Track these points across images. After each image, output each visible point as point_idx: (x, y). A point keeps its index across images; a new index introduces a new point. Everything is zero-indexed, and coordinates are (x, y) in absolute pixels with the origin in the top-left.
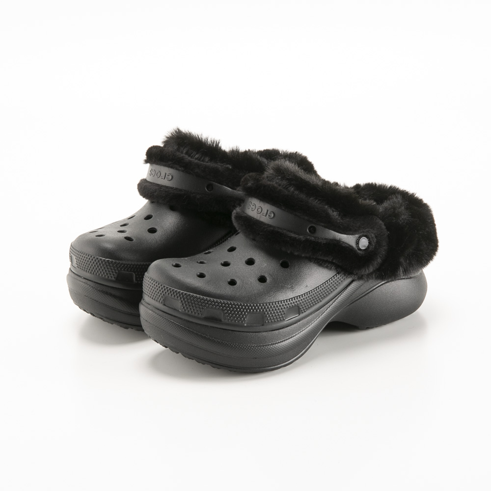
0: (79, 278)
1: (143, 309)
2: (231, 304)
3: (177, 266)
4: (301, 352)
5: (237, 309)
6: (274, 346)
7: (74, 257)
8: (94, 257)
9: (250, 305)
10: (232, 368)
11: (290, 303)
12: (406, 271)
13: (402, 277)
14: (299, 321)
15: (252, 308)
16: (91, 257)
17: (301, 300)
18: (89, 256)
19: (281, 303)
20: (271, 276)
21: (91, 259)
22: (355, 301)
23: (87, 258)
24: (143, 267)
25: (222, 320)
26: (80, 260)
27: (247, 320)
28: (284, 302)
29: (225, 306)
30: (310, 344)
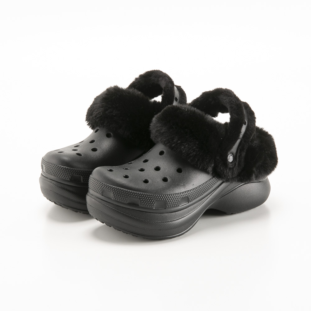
0: (47, 179)
1: (88, 199)
2: (145, 195)
3: (111, 170)
4: (190, 227)
5: (149, 198)
6: (172, 222)
7: (44, 166)
8: (56, 166)
9: (157, 196)
10: (145, 236)
11: (182, 195)
12: (257, 177)
13: (254, 181)
14: (188, 207)
15: (158, 197)
16: (55, 165)
17: (190, 193)
18: (53, 165)
19: (177, 195)
20: (171, 177)
21: (54, 166)
22: (224, 196)
23: (52, 166)
24: (88, 172)
25: (139, 205)
26: (48, 167)
27: (155, 205)
28: (179, 194)
29: (141, 196)
30: (195, 222)
